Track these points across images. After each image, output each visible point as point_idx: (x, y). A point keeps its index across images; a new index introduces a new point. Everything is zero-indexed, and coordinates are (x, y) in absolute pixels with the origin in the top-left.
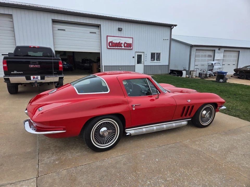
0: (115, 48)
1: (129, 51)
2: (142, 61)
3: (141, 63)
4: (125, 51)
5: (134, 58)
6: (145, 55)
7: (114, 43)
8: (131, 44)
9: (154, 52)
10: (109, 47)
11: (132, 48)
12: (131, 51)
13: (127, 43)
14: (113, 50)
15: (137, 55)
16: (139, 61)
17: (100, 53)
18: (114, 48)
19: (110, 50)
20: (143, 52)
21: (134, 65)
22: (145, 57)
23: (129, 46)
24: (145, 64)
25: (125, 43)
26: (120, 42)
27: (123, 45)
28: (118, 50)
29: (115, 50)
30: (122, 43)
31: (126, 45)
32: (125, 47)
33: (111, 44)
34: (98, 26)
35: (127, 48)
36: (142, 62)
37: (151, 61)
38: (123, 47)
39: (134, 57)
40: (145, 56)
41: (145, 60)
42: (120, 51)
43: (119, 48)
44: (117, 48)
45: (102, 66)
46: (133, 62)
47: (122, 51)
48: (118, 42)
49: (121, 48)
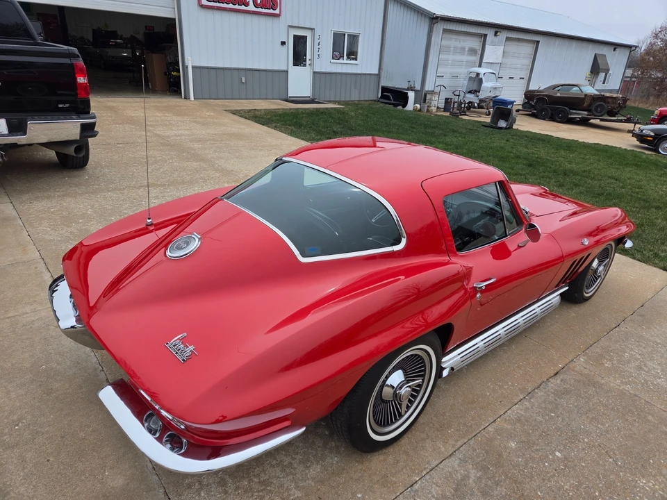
0: (225, 5)
1: (269, 20)
2: (308, 57)
3: (305, 65)
4: (255, 19)
5: (286, 46)
6: (317, 37)
9: (341, 30)
10: (204, 2)
11: (277, 12)
12: (275, 20)
14: (218, 14)
15: (295, 36)
16: (299, 58)
17: (175, 19)
18: (221, 5)
19: (210, 14)
20: (312, 29)
21: (285, 69)
22: (316, 46)
23: (269, 4)
24: (317, 69)
28: (234, 16)
29: (226, 15)
32: (256, 5)
35: (264, 10)
36: (308, 62)
37: (333, 58)
38: (251, 7)
39: (283, 43)
40: (317, 42)
41: (316, 56)
42: (241, 17)
43: (237, 7)
44: (231, 6)
45: (185, 68)
46: (282, 59)
47: (249, 18)
49: (243, 7)
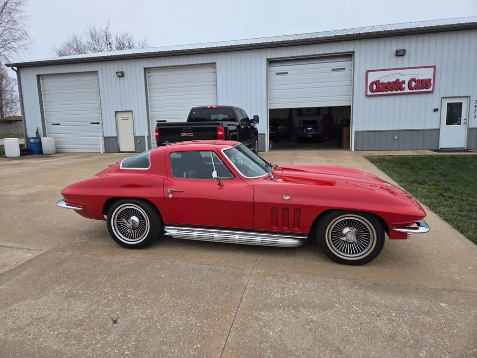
0: (385, 93)
1: (423, 97)
2: (463, 117)
3: (459, 124)
4: (410, 97)
5: (438, 113)
6: (473, 102)
7: (383, 83)
8: (430, 80)
10: (369, 93)
11: (431, 89)
12: (429, 96)
13: (419, 80)
14: (379, 99)
15: (449, 104)
17: (350, 106)
18: (382, 93)
19: (373, 100)
20: (468, 97)
21: (435, 127)
22: (473, 109)
23: (423, 86)
24: (473, 126)
25: (414, 80)
26: (398, 80)
27: (406, 85)
28: (391, 98)
29: (385, 99)
30: (404, 82)
31: (413, 84)
32: (410, 88)
33: (375, 86)
34: (350, 55)
36: (463, 121)
38: (407, 90)
39: (436, 110)
40: (473, 105)
41: (472, 116)
42: (397, 98)
43: (394, 92)
44: (390, 92)
45: (352, 132)
47: (404, 98)
48: (393, 80)
49: (399, 92)
